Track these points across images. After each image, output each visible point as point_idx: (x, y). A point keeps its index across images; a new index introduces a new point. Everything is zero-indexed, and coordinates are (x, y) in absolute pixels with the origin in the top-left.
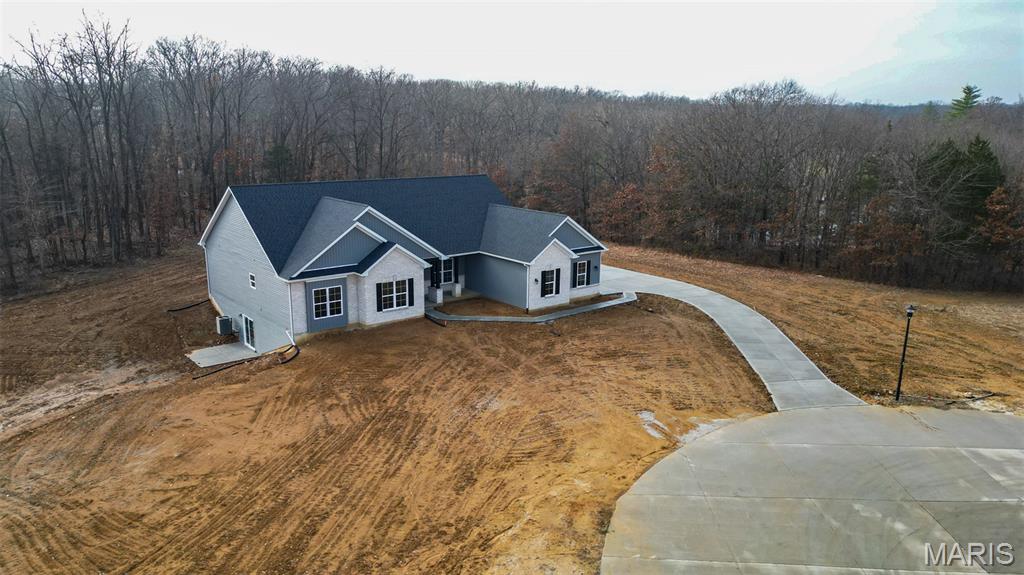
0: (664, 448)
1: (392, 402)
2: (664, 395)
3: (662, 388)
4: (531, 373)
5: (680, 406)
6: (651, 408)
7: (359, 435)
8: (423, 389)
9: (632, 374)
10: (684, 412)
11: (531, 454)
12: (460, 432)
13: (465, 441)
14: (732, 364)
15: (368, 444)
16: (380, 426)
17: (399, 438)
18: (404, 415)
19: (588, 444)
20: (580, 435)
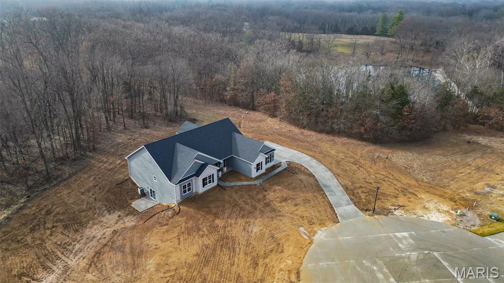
0: (309, 243)
1: (222, 232)
2: (305, 218)
3: (304, 215)
4: (262, 212)
5: (311, 223)
6: (303, 225)
7: (216, 248)
8: (229, 224)
9: (294, 208)
10: (312, 226)
11: (272, 251)
12: (247, 243)
13: (250, 247)
14: (324, 200)
15: (221, 252)
16: (221, 243)
17: (229, 247)
18: (227, 238)
19: (287, 245)
20: (284, 240)
